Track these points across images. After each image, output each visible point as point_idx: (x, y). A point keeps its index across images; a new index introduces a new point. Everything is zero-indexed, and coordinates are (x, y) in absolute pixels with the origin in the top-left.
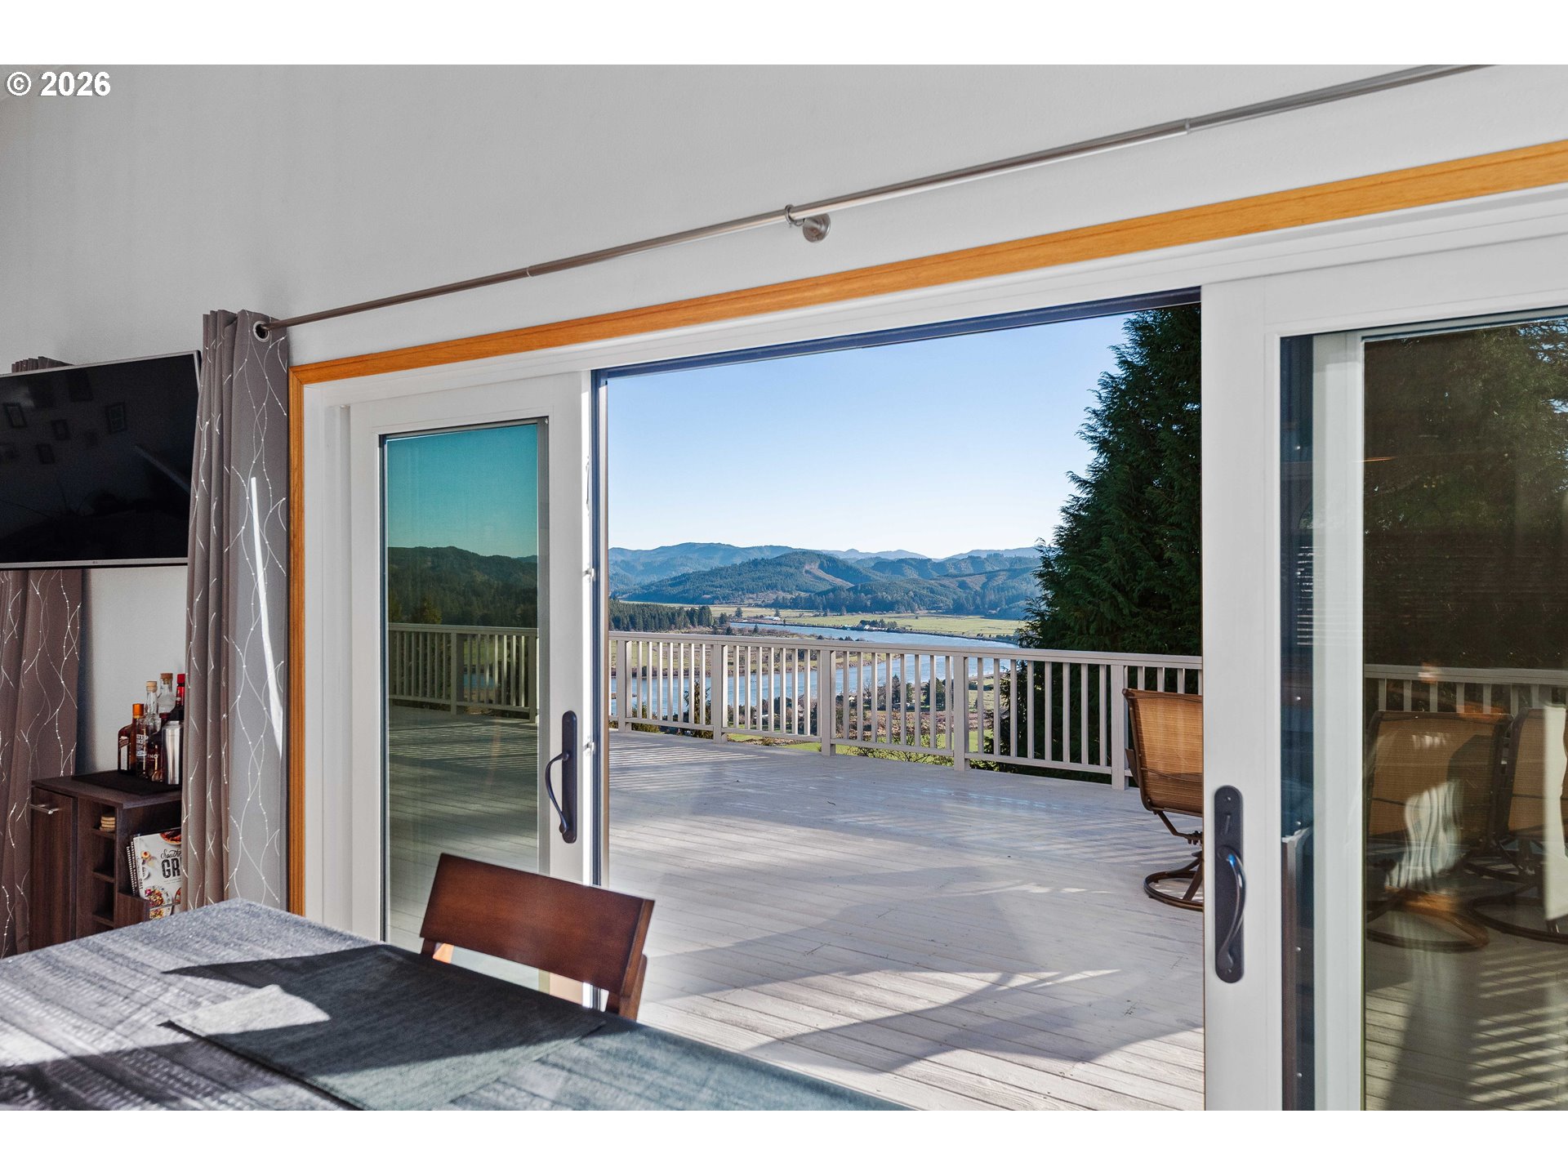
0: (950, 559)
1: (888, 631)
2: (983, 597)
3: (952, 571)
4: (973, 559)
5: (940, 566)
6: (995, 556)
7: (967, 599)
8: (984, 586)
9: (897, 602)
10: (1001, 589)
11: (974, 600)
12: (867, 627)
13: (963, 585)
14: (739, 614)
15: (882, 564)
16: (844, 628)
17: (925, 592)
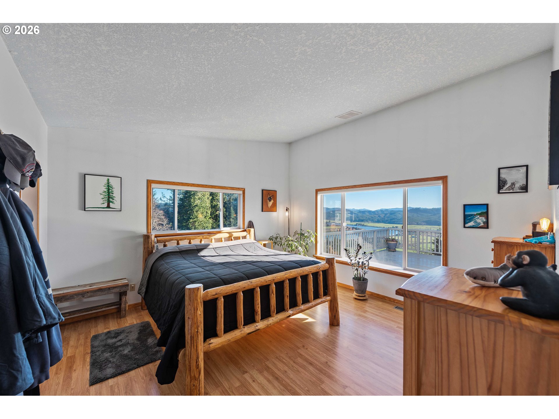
0: (376, 211)
1: (363, 226)
2: (384, 219)
3: (376, 213)
4: (382, 211)
5: (374, 212)
6: (387, 210)
7: (380, 219)
8: (384, 217)
9: (364, 220)
10: (388, 217)
11: (382, 220)
12: (358, 225)
13: (379, 216)
14: (330, 222)
15: (360, 211)
16: (353, 225)
17: (370, 218)
